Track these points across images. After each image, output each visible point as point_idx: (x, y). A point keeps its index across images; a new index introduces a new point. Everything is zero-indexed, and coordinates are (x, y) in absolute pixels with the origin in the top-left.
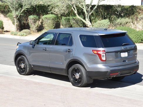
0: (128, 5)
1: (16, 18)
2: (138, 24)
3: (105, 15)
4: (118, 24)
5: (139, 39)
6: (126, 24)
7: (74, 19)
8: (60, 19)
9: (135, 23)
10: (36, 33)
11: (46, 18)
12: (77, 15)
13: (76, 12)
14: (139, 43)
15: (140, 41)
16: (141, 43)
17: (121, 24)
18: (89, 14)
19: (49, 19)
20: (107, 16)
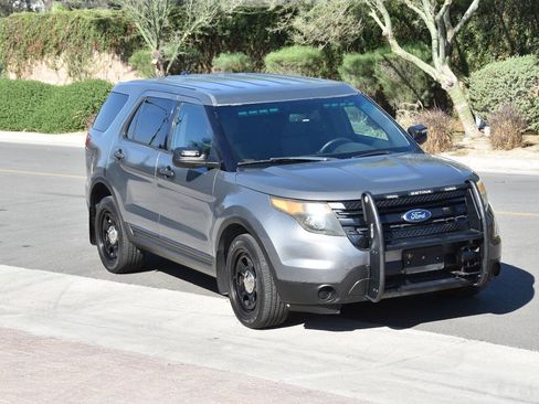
1: (161, 67)
3: (526, 38)
7: (386, 59)
11: (279, 62)
13: (387, 30)
18: (445, 36)
19: (289, 66)
20: (531, 41)
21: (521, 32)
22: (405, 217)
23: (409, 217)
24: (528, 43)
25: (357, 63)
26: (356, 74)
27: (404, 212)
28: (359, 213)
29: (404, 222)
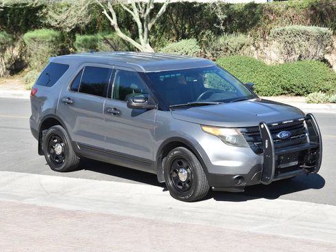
0: (241, 2)
2: (268, 48)
3: (185, 28)
4: (221, 50)
5: (278, 86)
6: (240, 49)
7: (105, 39)
8: (69, 42)
9: (262, 47)
10: (7, 78)
11: (34, 39)
12: (117, 29)
13: (114, 22)
14: (277, 95)
15: (280, 89)
16: (282, 94)
17: (227, 49)
18: (147, 26)
19: (41, 42)
20: (189, 31)
21: (183, 25)
22: (278, 136)
23: (281, 135)
24: (187, 32)
25: (86, 40)
26: (85, 47)
27: (278, 133)
28: (258, 133)
29: (278, 138)
